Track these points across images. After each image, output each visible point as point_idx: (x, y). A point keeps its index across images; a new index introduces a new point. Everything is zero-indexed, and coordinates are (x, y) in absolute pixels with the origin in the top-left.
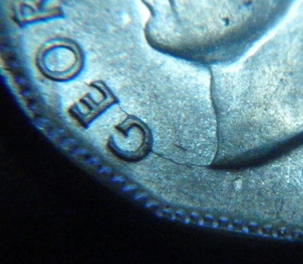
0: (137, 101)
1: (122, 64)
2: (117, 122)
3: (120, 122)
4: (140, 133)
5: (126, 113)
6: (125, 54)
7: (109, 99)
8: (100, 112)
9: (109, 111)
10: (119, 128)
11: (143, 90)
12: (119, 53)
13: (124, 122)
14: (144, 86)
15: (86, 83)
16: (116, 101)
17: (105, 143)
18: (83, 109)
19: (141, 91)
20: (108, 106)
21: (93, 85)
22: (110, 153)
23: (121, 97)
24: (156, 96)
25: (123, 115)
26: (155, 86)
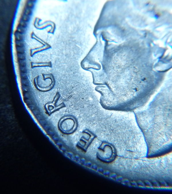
0: (104, 134)
1: (94, 120)
2: (98, 146)
3: (100, 146)
4: (109, 148)
5: (101, 141)
6: (94, 115)
7: (92, 137)
8: (90, 143)
9: (93, 141)
10: (100, 148)
11: (106, 128)
12: (91, 115)
13: (101, 145)
14: (106, 127)
15: (81, 132)
16: (95, 137)
17: (95, 157)
18: (82, 144)
19: (105, 129)
20: (93, 139)
21: (84, 132)
22: (99, 161)
23: (97, 134)
24: (112, 130)
25: (100, 142)
26: (111, 126)
